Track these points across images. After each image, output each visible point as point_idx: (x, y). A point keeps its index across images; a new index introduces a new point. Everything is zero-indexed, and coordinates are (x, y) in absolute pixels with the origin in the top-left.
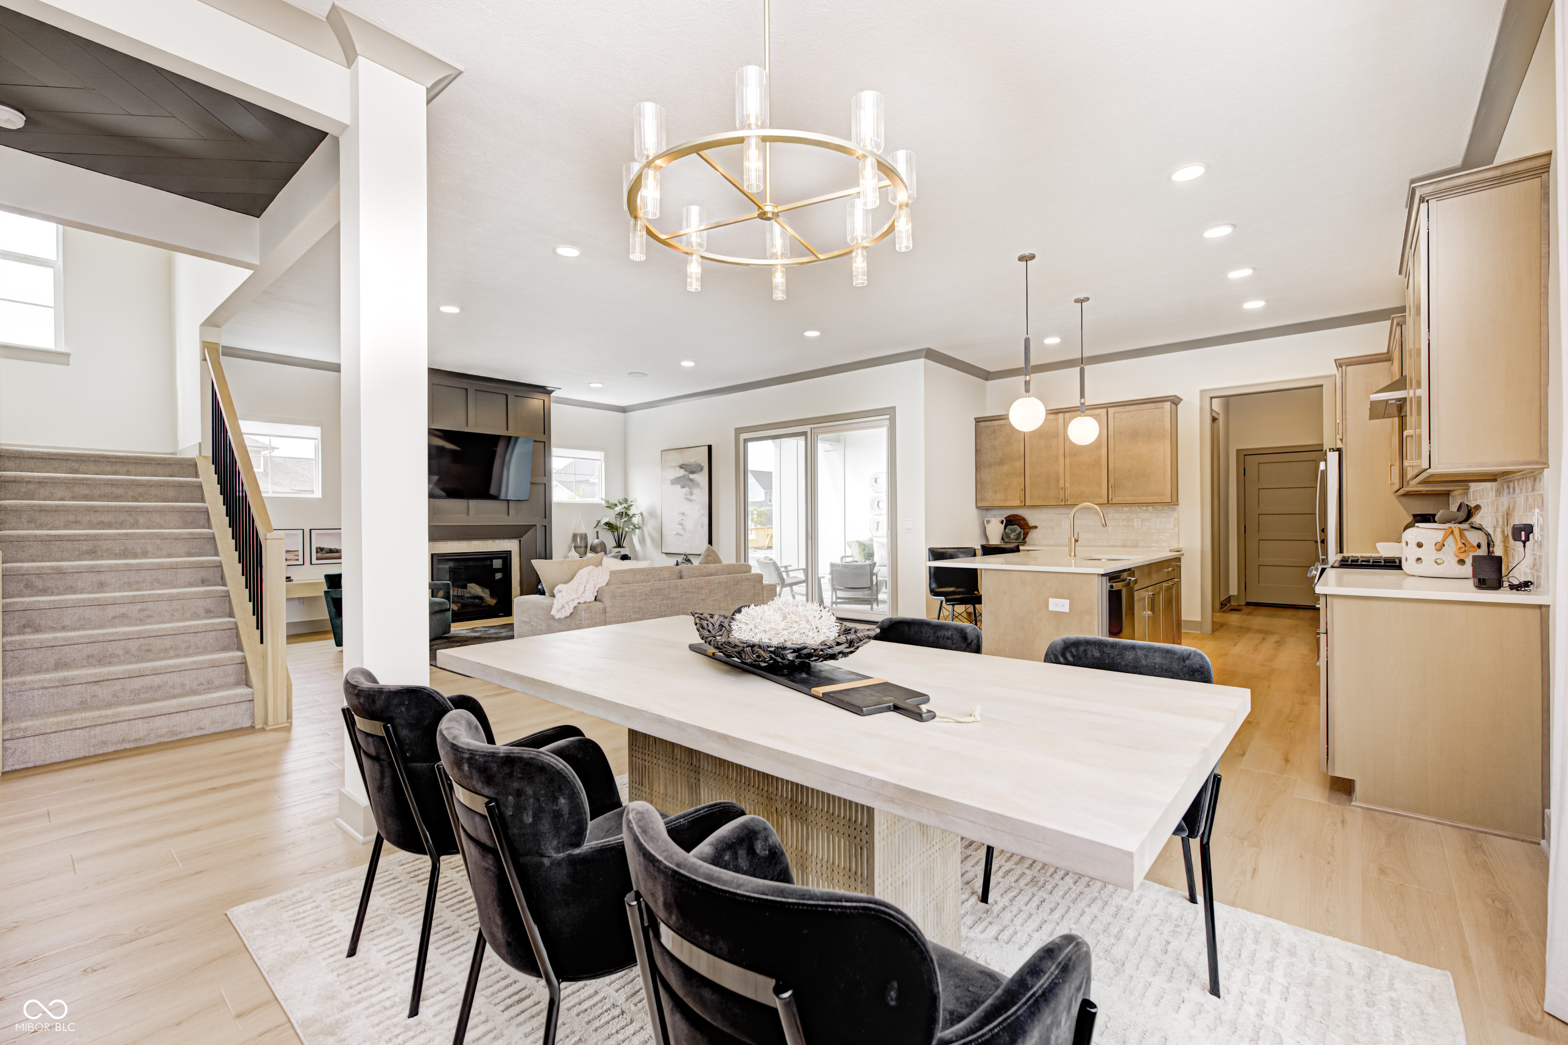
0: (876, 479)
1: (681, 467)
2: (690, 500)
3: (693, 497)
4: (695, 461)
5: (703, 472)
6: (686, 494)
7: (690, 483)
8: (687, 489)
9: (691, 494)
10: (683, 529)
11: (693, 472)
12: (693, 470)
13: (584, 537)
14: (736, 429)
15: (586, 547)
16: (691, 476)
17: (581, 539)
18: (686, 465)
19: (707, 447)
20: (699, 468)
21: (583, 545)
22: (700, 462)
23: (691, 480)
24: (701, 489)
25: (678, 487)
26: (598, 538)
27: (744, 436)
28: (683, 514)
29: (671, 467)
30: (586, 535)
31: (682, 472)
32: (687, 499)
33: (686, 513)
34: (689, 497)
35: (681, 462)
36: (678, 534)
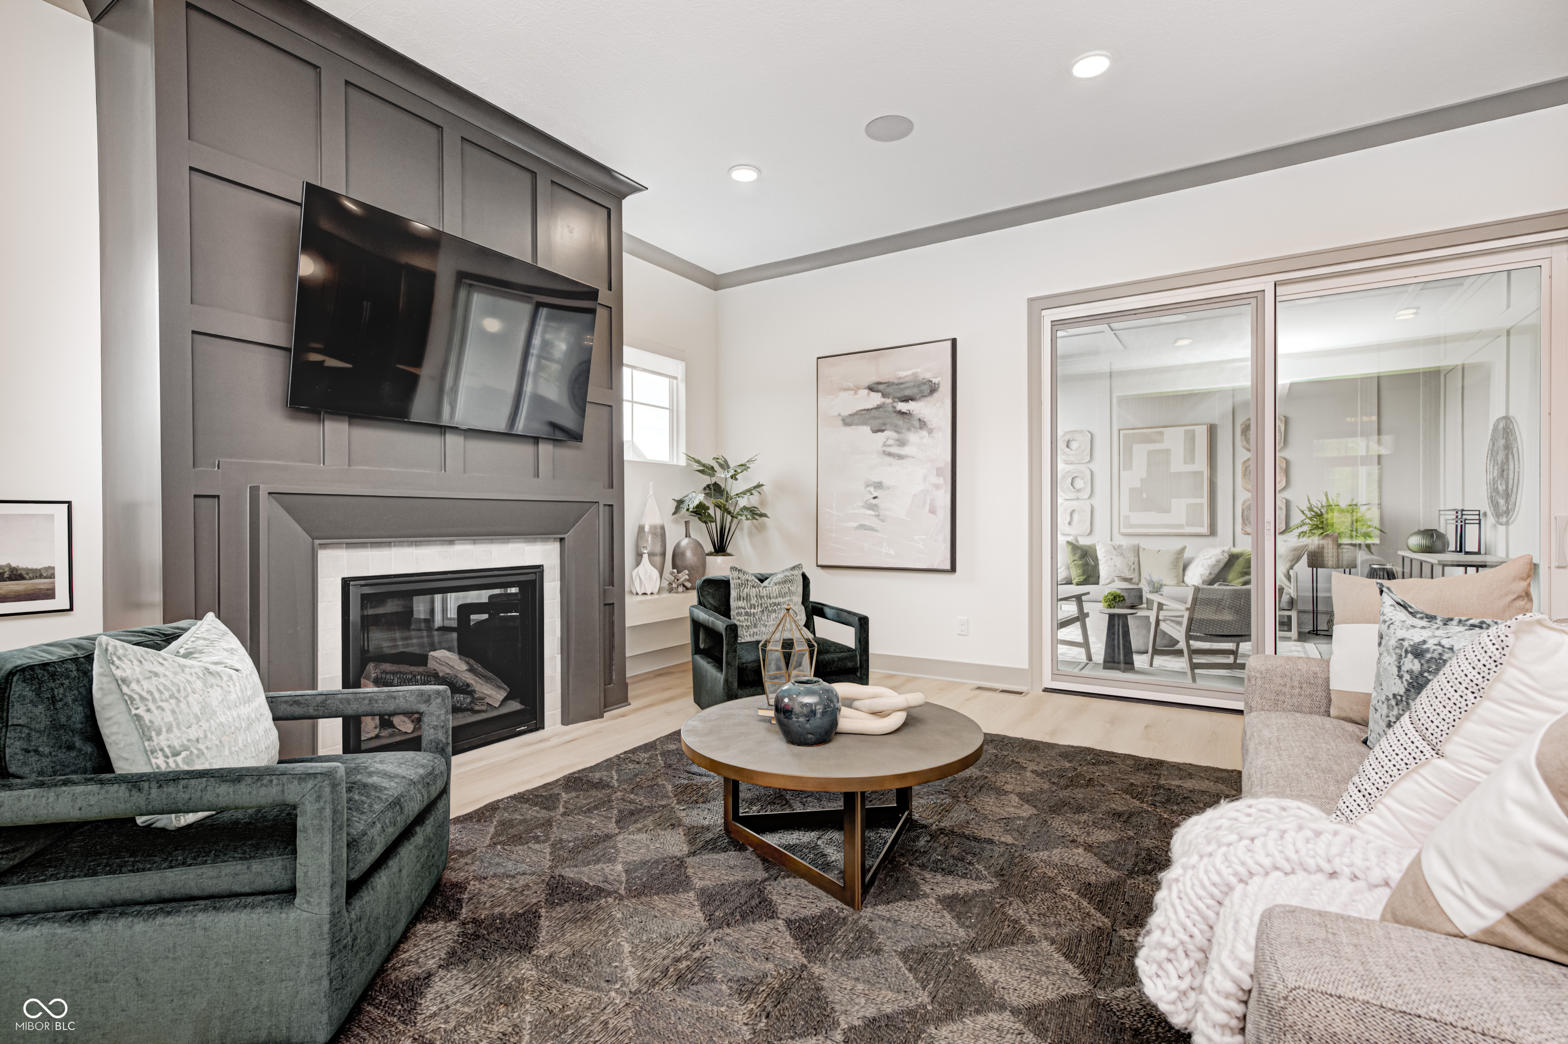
0: (1068, 441)
1: (871, 389)
2: (900, 457)
3: (903, 451)
4: (914, 374)
5: (936, 395)
6: (884, 445)
7: (900, 422)
8: (889, 434)
9: (902, 443)
10: (878, 516)
11: (906, 399)
12: (908, 393)
13: (661, 533)
14: (1031, 300)
15: (664, 554)
16: (902, 407)
17: (654, 534)
18: (889, 384)
19: (949, 343)
20: (926, 389)
21: (658, 549)
22: (928, 376)
23: (901, 413)
24: (930, 432)
25: (866, 430)
26: (687, 535)
27: (1049, 316)
28: (879, 485)
29: (846, 390)
30: (663, 528)
31: (876, 399)
32: (890, 454)
33: (886, 482)
34: (895, 450)
35: (873, 379)
36: (862, 527)
